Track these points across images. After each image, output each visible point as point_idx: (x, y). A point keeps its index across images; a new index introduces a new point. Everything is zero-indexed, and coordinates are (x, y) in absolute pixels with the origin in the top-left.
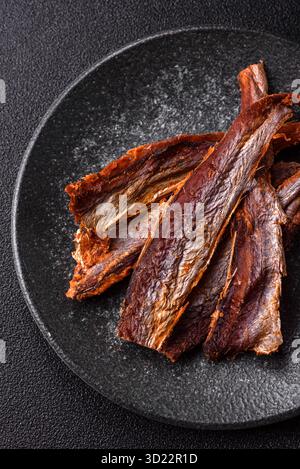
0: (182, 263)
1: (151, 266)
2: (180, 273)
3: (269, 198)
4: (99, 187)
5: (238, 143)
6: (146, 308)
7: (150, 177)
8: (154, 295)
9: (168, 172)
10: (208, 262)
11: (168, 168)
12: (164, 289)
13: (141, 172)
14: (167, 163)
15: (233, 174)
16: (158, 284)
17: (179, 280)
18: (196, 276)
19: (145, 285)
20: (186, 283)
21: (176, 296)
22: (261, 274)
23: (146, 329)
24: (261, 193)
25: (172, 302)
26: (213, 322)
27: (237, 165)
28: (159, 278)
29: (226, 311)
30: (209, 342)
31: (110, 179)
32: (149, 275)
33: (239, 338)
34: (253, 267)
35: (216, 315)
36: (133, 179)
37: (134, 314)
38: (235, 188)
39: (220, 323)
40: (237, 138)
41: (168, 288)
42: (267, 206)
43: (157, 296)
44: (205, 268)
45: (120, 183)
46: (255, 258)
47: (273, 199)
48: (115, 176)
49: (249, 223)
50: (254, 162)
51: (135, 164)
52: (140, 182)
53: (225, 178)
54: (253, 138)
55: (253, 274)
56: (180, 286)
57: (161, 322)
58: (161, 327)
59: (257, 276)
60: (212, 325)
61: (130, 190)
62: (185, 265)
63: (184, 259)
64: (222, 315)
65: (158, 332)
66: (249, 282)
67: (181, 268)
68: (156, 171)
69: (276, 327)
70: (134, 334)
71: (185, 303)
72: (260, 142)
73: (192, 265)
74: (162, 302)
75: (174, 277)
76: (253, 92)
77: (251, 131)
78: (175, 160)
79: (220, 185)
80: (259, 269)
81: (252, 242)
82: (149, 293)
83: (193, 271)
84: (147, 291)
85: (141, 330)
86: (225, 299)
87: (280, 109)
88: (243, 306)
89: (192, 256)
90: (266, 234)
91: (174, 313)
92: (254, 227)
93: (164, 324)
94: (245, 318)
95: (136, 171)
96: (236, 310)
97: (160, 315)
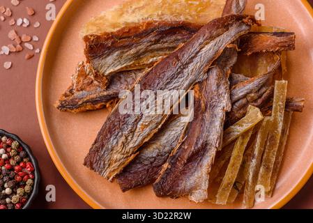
0: (141, 122)
1: (117, 120)
2: (138, 129)
3: (222, 89)
4: (109, 43)
5: (200, 45)
6: (108, 149)
7: (150, 45)
8: (115, 141)
9: (166, 45)
10: (160, 126)
11: (166, 42)
12: (123, 139)
13: (145, 40)
14: (167, 39)
15: (191, 67)
16: (120, 134)
17: (136, 134)
18: (148, 134)
19: (110, 132)
20: (140, 138)
21: (131, 145)
22: (202, 145)
23: (104, 164)
24: (217, 84)
25: (127, 149)
26: (163, 170)
27: (196, 60)
28: (121, 130)
29: (173, 164)
30: (157, 184)
31: (120, 39)
32: (115, 126)
33: (178, 186)
34: (198, 138)
35: (166, 166)
36: (138, 44)
37: (97, 151)
38: (191, 77)
39: (168, 172)
40: (200, 41)
41: (126, 138)
42: (219, 95)
43: (117, 142)
44: (156, 130)
45: (127, 43)
46: (202, 132)
47: (224, 91)
48: (124, 38)
49: (203, 105)
50: (208, 62)
51: (143, 33)
52: (142, 47)
53: (184, 68)
54: (212, 43)
55: (197, 144)
56: (135, 139)
57: (115, 162)
58: (115, 165)
59: (199, 146)
60: (161, 172)
61: (133, 51)
62: (142, 124)
63: (142, 120)
64: (170, 167)
65: (112, 168)
66: (193, 148)
67: (138, 126)
68: (157, 42)
69: (205, 185)
70: (94, 165)
71: (137, 152)
72: (216, 48)
73: (147, 126)
74: (119, 148)
75: (132, 132)
76: (234, 5)
77: (212, 38)
78: (173, 38)
79: (179, 73)
80: (201, 141)
81: (203, 119)
82: (112, 139)
83: (147, 130)
84: (111, 137)
85: (100, 164)
86: (174, 157)
87: (240, 25)
88: (185, 164)
89: (148, 120)
90: (213, 116)
91: (127, 157)
92: (206, 108)
93: (118, 164)
94: (186, 173)
95: (142, 38)
96: (180, 166)
97: (116, 156)
